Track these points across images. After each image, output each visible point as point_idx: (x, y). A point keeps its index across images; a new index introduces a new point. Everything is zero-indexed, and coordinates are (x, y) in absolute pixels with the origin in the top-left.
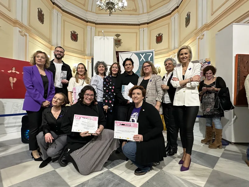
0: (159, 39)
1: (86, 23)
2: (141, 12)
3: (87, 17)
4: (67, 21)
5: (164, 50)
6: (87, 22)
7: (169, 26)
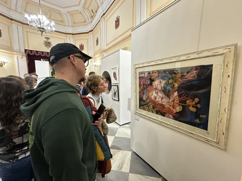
0: (82, 47)
2: (67, 24)
3: (11, 15)
7: (87, 40)
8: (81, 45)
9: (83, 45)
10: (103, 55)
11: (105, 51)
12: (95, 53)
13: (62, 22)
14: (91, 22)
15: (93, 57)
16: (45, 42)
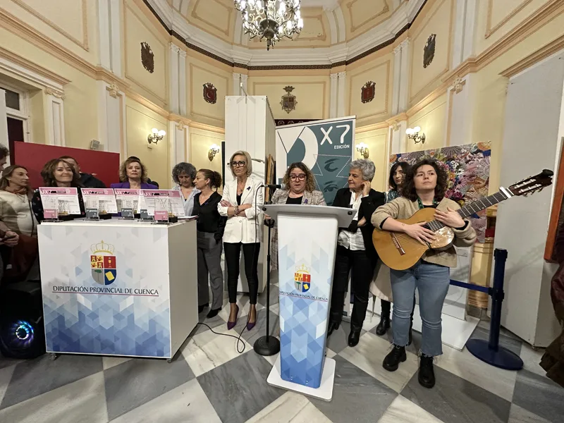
0: (368, 93)
1: (231, 67)
4: (197, 66)
6: (233, 65)
7: (388, 66)
8: (368, 85)
9: (375, 84)
10: (464, 83)
11: (473, 64)
12: (412, 99)
13: (323, 38)
15: (405, 111)
16: (285, 98)
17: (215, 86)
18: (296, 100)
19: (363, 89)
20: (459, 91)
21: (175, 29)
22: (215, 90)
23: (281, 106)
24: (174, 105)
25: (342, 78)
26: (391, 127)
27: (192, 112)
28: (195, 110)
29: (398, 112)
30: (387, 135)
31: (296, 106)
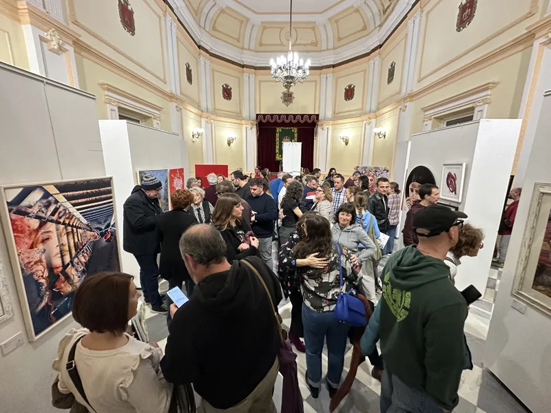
0: (349, 93)
1: (241, 68)
2: (324, 47)
3: (243, 60)
4: (217, 71)
5: (356, 112)
6: (243, 66)
7: (365, 73)
8: (350, 86)
9: (354, 86)
10: (406, 107)
11: (412, 97)
12: (379, 103)
13: (315, 44)
14: (381, 26)
15: (375, 112)
16: (284, 94)
17: (231, 86)
18: (294, 95)
19: (346, 89)
20: (404, 111)
21: (202, 44)
22: (231, 88)
23: (281, 101)
24: (204, 105)
25: (330, 79)
26: (365, 122)
27: (215, 109)
28: (217, 107)
29: (370, 112)
30: (362, 127)
31: (294, 101)
